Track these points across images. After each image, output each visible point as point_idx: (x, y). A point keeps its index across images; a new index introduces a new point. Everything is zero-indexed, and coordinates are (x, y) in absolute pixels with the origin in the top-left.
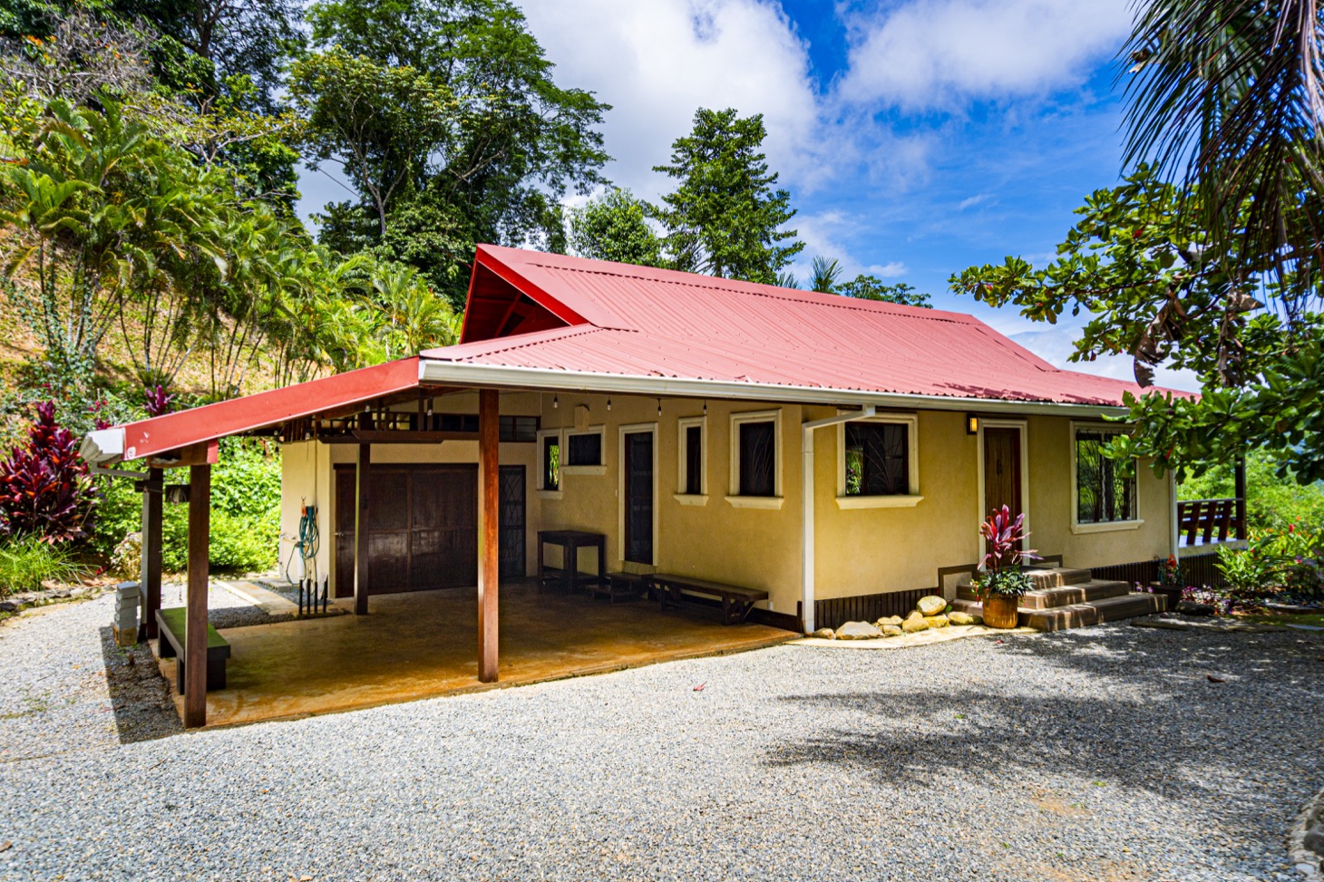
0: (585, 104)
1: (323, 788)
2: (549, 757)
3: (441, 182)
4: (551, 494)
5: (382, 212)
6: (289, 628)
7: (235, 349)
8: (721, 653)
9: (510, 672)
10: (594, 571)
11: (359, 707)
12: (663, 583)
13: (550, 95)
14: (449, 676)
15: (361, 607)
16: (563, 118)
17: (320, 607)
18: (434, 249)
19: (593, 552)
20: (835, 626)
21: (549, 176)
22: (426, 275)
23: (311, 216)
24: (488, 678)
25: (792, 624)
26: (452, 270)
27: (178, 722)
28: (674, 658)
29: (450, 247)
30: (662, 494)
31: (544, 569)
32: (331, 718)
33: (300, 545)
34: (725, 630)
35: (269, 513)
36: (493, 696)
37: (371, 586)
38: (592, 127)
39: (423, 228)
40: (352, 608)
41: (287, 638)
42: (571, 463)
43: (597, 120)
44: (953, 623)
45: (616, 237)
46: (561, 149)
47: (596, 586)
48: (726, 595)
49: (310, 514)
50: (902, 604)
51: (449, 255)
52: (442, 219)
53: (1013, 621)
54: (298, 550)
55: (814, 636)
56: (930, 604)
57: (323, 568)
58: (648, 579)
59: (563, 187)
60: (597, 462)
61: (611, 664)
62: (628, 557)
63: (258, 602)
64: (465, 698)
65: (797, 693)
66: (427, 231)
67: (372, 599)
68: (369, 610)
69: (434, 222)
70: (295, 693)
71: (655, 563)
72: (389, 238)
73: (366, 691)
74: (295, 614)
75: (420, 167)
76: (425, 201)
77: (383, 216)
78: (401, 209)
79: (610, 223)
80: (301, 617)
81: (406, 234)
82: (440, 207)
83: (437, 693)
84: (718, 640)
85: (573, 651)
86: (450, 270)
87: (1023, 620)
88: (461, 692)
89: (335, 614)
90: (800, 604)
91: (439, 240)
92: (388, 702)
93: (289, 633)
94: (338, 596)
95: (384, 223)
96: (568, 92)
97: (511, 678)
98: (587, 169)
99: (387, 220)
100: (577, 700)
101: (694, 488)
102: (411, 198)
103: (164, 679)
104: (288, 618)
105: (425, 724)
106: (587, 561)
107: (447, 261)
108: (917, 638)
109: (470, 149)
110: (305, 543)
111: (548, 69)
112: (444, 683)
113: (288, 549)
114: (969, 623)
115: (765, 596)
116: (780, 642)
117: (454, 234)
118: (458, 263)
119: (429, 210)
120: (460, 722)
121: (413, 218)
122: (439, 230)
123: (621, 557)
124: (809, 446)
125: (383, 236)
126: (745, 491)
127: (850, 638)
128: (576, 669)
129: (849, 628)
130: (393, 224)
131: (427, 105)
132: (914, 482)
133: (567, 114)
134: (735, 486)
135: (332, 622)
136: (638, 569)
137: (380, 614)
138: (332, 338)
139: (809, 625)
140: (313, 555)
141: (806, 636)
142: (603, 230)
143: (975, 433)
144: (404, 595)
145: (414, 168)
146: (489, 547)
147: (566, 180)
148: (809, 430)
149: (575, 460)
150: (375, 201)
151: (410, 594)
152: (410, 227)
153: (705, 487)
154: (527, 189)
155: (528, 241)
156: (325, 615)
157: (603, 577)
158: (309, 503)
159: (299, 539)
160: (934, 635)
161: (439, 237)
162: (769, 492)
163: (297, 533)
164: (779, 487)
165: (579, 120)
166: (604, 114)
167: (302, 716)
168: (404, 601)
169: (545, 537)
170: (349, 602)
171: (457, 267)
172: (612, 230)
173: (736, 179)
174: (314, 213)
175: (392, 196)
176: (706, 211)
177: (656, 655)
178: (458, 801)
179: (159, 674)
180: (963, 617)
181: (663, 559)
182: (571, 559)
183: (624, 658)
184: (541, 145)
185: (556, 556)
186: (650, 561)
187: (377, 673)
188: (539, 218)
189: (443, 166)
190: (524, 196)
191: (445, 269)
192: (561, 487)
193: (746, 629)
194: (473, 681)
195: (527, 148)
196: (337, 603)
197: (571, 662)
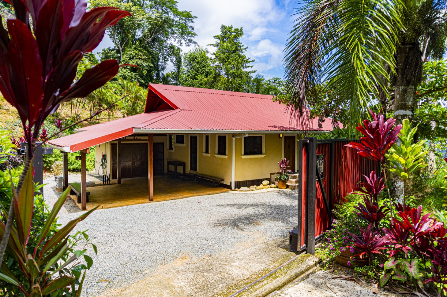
0: (188, 16)
1: (115, 220)
2: (162, 215)
3: (141, 41)
4: (171, 151)
5: (121, 52)
6: (101, 188)
7: (78, 104)
8: (210, 194)
9: (157, 199)
10: (182, 172)
11: (121, 206)
12: (199, 176)
13: (177, 13)
14: (142, 199)
15: (119, 182)
16: (181, 21)
17: (109, 182)
18: (138, 65)
19: (182, 167)
20: (239, 188)
21: (177, 40)
22: (136, 73)
23: (98, 53)
24: (151, 200)
25: (229, 187)
26: (145, 72)
27: (80, 209)
28: (197, 195)
29: (144, 64)
30: (199, 153)
31: (169, 171)
32: (115, 208)
33: (102, 165)
34: (213, 189)
35: (90, 154)
36: (152, 203)
37: (121, 176)
38: (190, 24)
39: (135, 58)
40: (117, 182)
41: (101, 190)
42: (176, 143)
43: (192, 22)
44: (271, 187)
45: (197, 63)
46: (181, 31)
47: (183, 177)
48: (213, 180)
49: (104, 157)
50: (258, 182)
51: (143, 67)
52: (141, 55)
53: (285, 187)
54: (101, 166)
55: (234, 190)
56: (265, 182)
57: (108, 172)
58: (195, 175)
59: (181, 43)
60: (183, 143)
61: (181, 197)
62: (191, 169)
63: (91, 181)
64: (145, 204)
65: (222, 204)
66: (136, 59)
67: (122, 180)
68: (122, 183)
69: (138, 56)
70: (105, 203)
71: (198, 171)
72: (123, 61)
73: (122, 203)
74: (102, 184)
75: (134, 35)
76: (135, 49)
77: (122, 53)
78: (127, 51)
79: (196, 58)
80: (104, 185)
81: (129, 60)
82: (140, 51)
83: (139, 203)
84: (210, 191)
85: (173, 194)
86: (144, 72)
87: (288, 187)
88: (144, 203)
89: (112, 184)
90: (231, 182)
91: (140, 62)
92: (127, 205)
93: (101, 189)
94: (113, 179)
95: (122, 56)
96: (183, 12)
97: (157, 200)
98: (189, 38)
99: (123, 55)
100: (171, 205)
101: (207, 152)
102: (131, 47)
103: (73, 200)
104: (100, 185)
105: (136, 209)
106: (180, 170)
107: (143, 69)
108: (260, 191)
109: (150, 31)
110: (103, 164)
111: (176, 4)
112: (141, 201)
113: (98, 165)
114: (275, 187)
115: (223, 180)
116: (225, 192)
117: (144, 60)
118: (146, 70)
119: (137, 52)
120: (143, 209)
121: (131, 54)
122: (140, 58)
123: (189, 169)
124: (234, 143)
125: (122, 60)
126: (219, 153)
127: (242, 191)
128: (172, 198)
129: (242, 188)
130: (125, 56)
131: (135, 17)
132: (264, 151)
133: (182, 19)
134: (217, 152)
135: (112, 186)
136: (193, 172)
137: (124, 184)
138: (107, 100)
139: (233, 187)
140: (105, 168)
141: (232, 190)
142: (194, 61)
143: (281, 138)
144: (131, 179)
145: (132, 37)
146: (151, 169)
147: (183, 41)
148: (234, 139)
149: (178, 142)
150: (118, 47)
151: (132, 178)
152: (130, 57)
153: (210, 152)
154: (169, 43)
155: (170, 60)
156: (110, 184)
157: (185, 174)
158: (104, 154)
159: (101, 163)
160: (264, 190)
161: (140, 61)
162: (224, 154)
163: (100, 161)
164: (227, 153)
165: (186, 21)
166: (194, 20)
167: (108, 208)
168: (131, 180)
169: (169, 163)
170: (116, 181)
171: (146, 71)
172: (197, 61)
173: (234, 48)
174: (99, 52)
175: (124, 46)
176: (224, 59)
177: (193, 195)
178: (142, 222)
179: (71, 199)
180: (273, 185)
181: (200, 170)
182: (176, 169)
183: (185, 196)
184: (174, 29)
185: (172, 168)
186: (196, 170)
187: (125, 199)
188: (173, 53)
189: (141, 36)
190: (168, 45)
191: (142, 71)
192: (174, 149)
193: (218, 189)
194: (147, 200)
195: (170, 30)
196: (113, 181)
197: (171, 196)
